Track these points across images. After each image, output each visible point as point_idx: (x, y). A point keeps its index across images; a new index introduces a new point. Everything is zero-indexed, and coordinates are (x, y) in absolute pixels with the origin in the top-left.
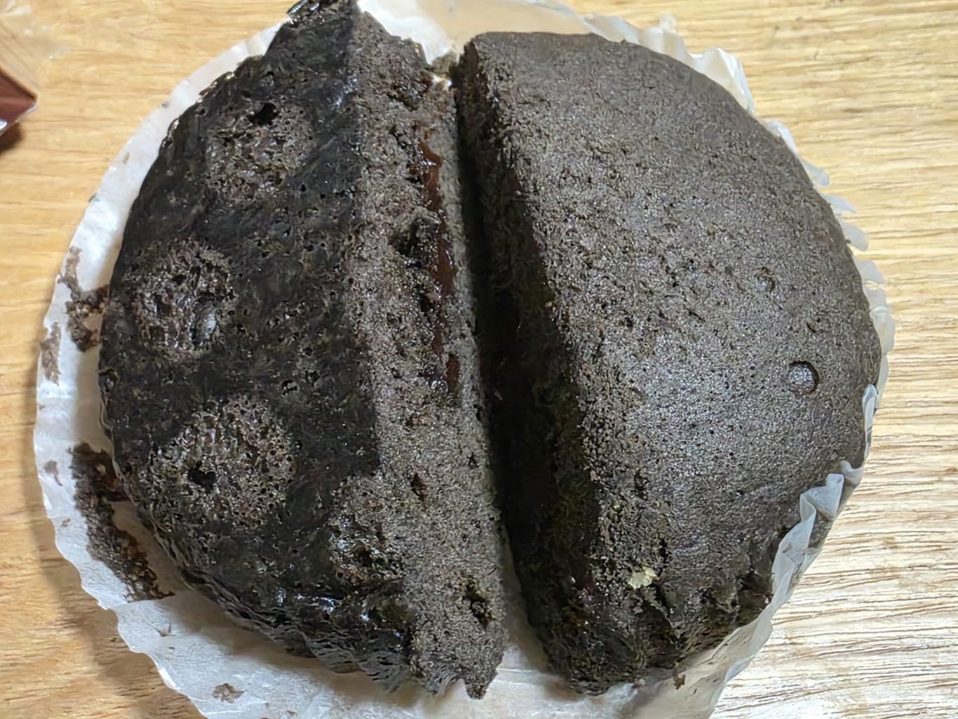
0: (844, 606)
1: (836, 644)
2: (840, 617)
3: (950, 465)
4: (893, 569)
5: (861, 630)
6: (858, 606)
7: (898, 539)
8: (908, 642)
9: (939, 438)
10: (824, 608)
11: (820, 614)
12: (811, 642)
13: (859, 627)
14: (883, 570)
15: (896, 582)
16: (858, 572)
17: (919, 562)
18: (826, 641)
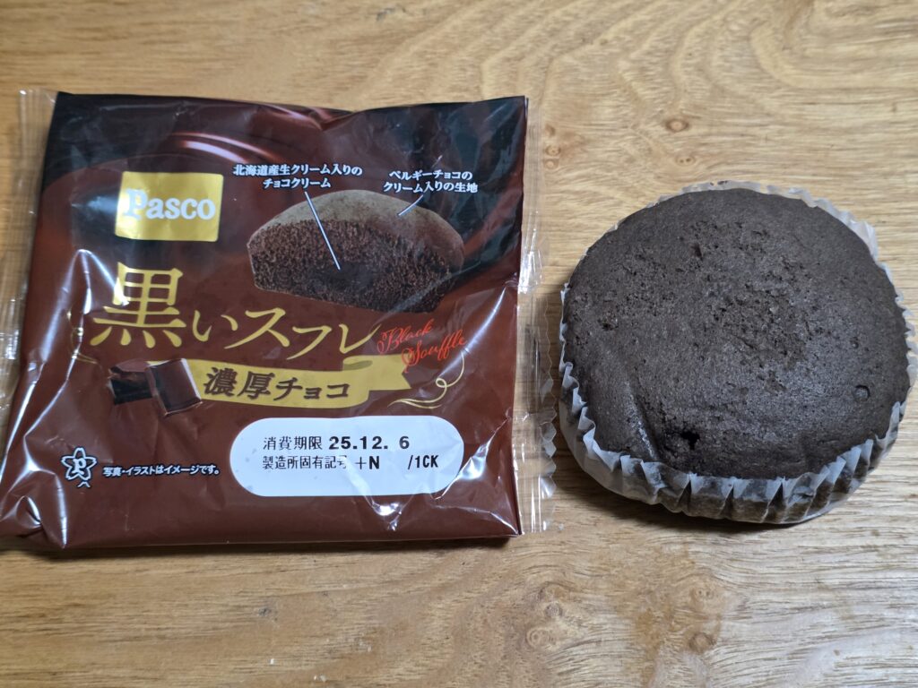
0: (847, 564)
1: (841, 584)
2: (845, 570)
3: (912, 493)
4: (875, 546)
5: (855, 577)
6: (855, 565)
7: (880, 531)
8: (879, 584)
9: (909, 478)
10: (836, 565)
11: (835, 568)
12: (828, 582)
13: (855, 576)
14: (870, 546)
15: (876, 553)
16: (857, 547)
17: (890, 543)
18: (837, 582)
